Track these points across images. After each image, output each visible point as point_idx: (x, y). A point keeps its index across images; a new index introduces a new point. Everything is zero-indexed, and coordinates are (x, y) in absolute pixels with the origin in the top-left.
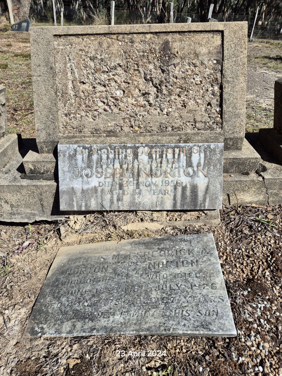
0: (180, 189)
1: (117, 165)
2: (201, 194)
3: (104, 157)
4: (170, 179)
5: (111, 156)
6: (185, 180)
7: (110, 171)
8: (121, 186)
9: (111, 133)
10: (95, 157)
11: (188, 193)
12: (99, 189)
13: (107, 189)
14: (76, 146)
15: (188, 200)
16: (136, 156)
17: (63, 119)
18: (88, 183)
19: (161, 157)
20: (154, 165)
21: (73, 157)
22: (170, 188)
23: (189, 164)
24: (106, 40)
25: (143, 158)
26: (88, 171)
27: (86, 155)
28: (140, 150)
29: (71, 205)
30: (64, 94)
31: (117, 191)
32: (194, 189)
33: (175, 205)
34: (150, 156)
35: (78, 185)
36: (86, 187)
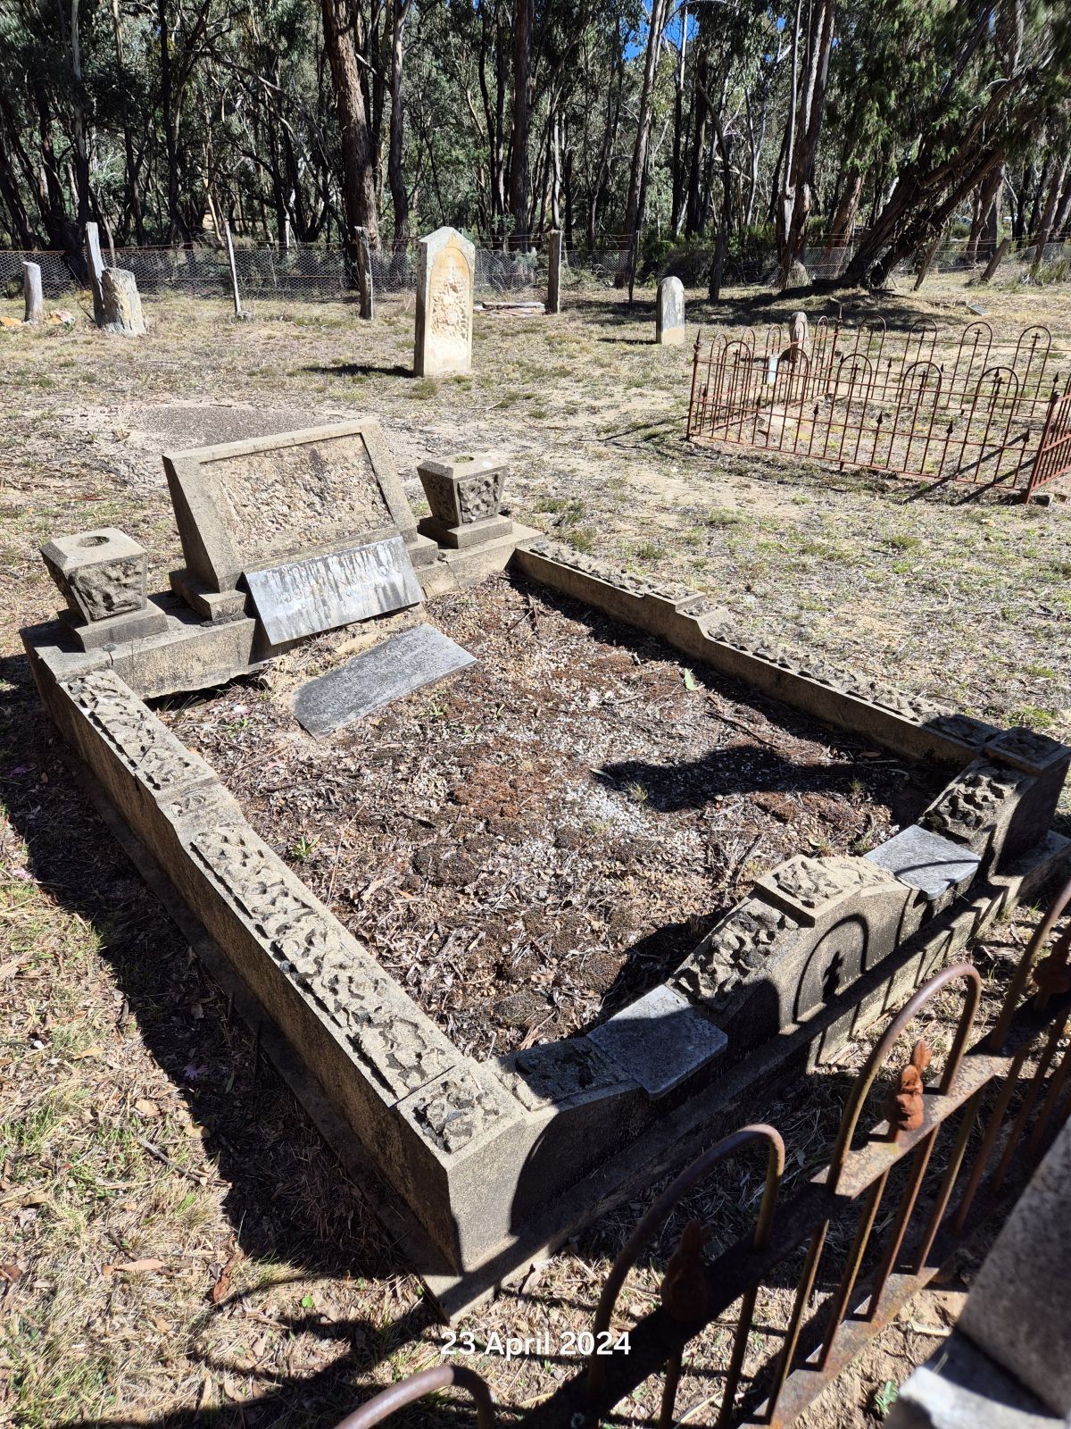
0: (380, 590)
1: (313, 582)
2: (401, 591)
3: (297, 576)
4: (368, 583)
5: (304, 574)
6: (382, 581)
7: (308, 589)
8: (324, 603)
9: (291, 551)
10: (288, 579)
11: (389, 592)
12: (304, 611)
13: (311, 609)
14: (264, 572)
15: (392, 599)
16: (327, 567)
17: (238, 549)
18: (290, 608)
19: (352, 562)
20: (348, 572)
21: (265, 584)
22: (371, 592)
23: (380, 564)
24: (255, 460)
25: (335, 567)
26: (286, 595)
27: (278, 579)
28: (329, 560)
29: (280, 636)
30: (230, 521)
31: (322, 609)
32: (393, 587)
33: (382, 607)
34: (341, 565)
35: (281, 613)
36: (290, 613)
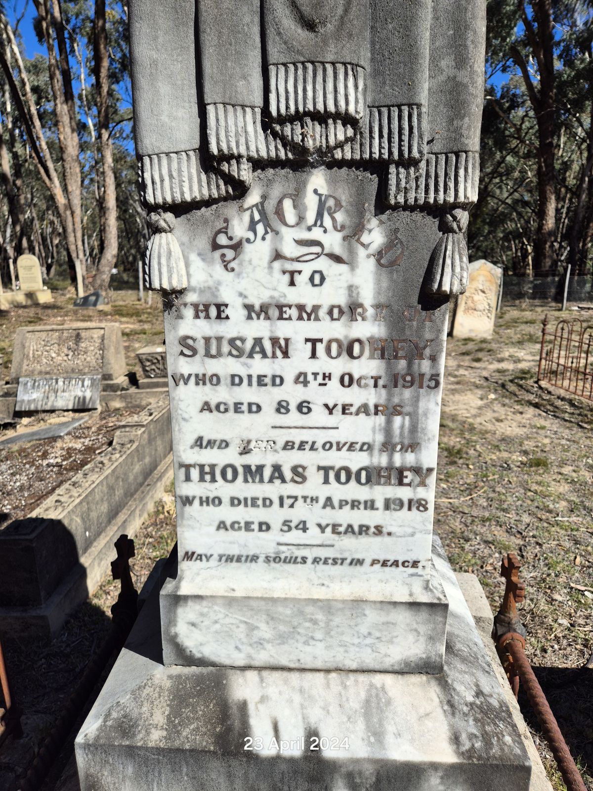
0: (77, 399)
1: (47, 388)
2: (87, 400)
3: (41, 383)
4: (73, 394)
5: (45, 383)
6: (80, 394)
7: (43, 390)
8: (48, 398)
11: (81, 400)
12: (37, 399)
13: (40, 399)
14: (28, 379)
15: (81, 403)
16: (57, 382)
17: (25, 367)
18: (31, 396)
19: (69, 383)
20: (65, 387)
21: (26, 384)
22: (72, 398)
23: (83, 386)
24: (50, 333)
25: (60, 383)
26: (32, 391)
27: (32, 383)
28: (59, 380)
29: (21, 408)
30: (28, 356)
31: (45, 400)
32: (84, 398)
34: (64, 382)
35: (26, 398)
36: (30, 399)
